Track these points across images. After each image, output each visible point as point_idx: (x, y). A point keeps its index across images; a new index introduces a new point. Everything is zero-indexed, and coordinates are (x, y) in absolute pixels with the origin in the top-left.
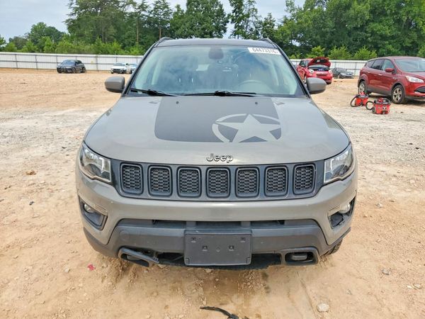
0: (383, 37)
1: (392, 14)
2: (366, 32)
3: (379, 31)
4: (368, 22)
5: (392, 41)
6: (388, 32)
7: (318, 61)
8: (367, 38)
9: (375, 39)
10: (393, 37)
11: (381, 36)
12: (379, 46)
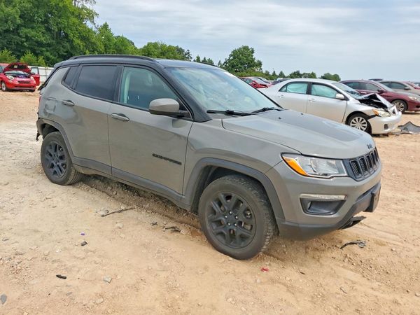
0: (40, 44)
1: (42, 23)
2: (20, 36)
3: (34, 37)
4: (19, 26)
5: (48, 48)
6: (43, 39)
7: (16, 67)
8: (22, 42)
9: (31, 45)
10: (49, 45)
11: (37, 42)
12: (37, 52)
